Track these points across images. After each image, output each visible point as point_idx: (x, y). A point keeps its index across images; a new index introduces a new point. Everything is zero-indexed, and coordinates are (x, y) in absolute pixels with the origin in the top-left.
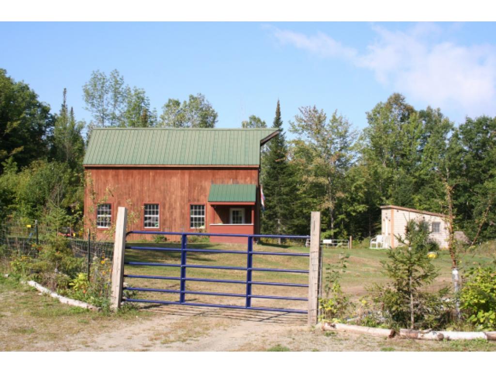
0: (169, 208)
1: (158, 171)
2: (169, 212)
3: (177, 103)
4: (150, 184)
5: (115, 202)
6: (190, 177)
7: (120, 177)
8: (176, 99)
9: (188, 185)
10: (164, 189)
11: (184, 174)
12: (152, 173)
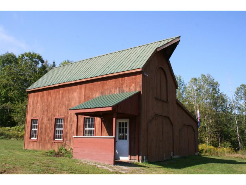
0: (70, 121)
1: (65, 88)
2: (69, 125)
3: (196, 80)
4: (60, 101)
5: (40, 117)
6: (85, 91)
7: (44, 97)
8: (195, 78)
9: (83, 99)
10: (68, 104)
11: (81, 89)
12: (61, 90)
